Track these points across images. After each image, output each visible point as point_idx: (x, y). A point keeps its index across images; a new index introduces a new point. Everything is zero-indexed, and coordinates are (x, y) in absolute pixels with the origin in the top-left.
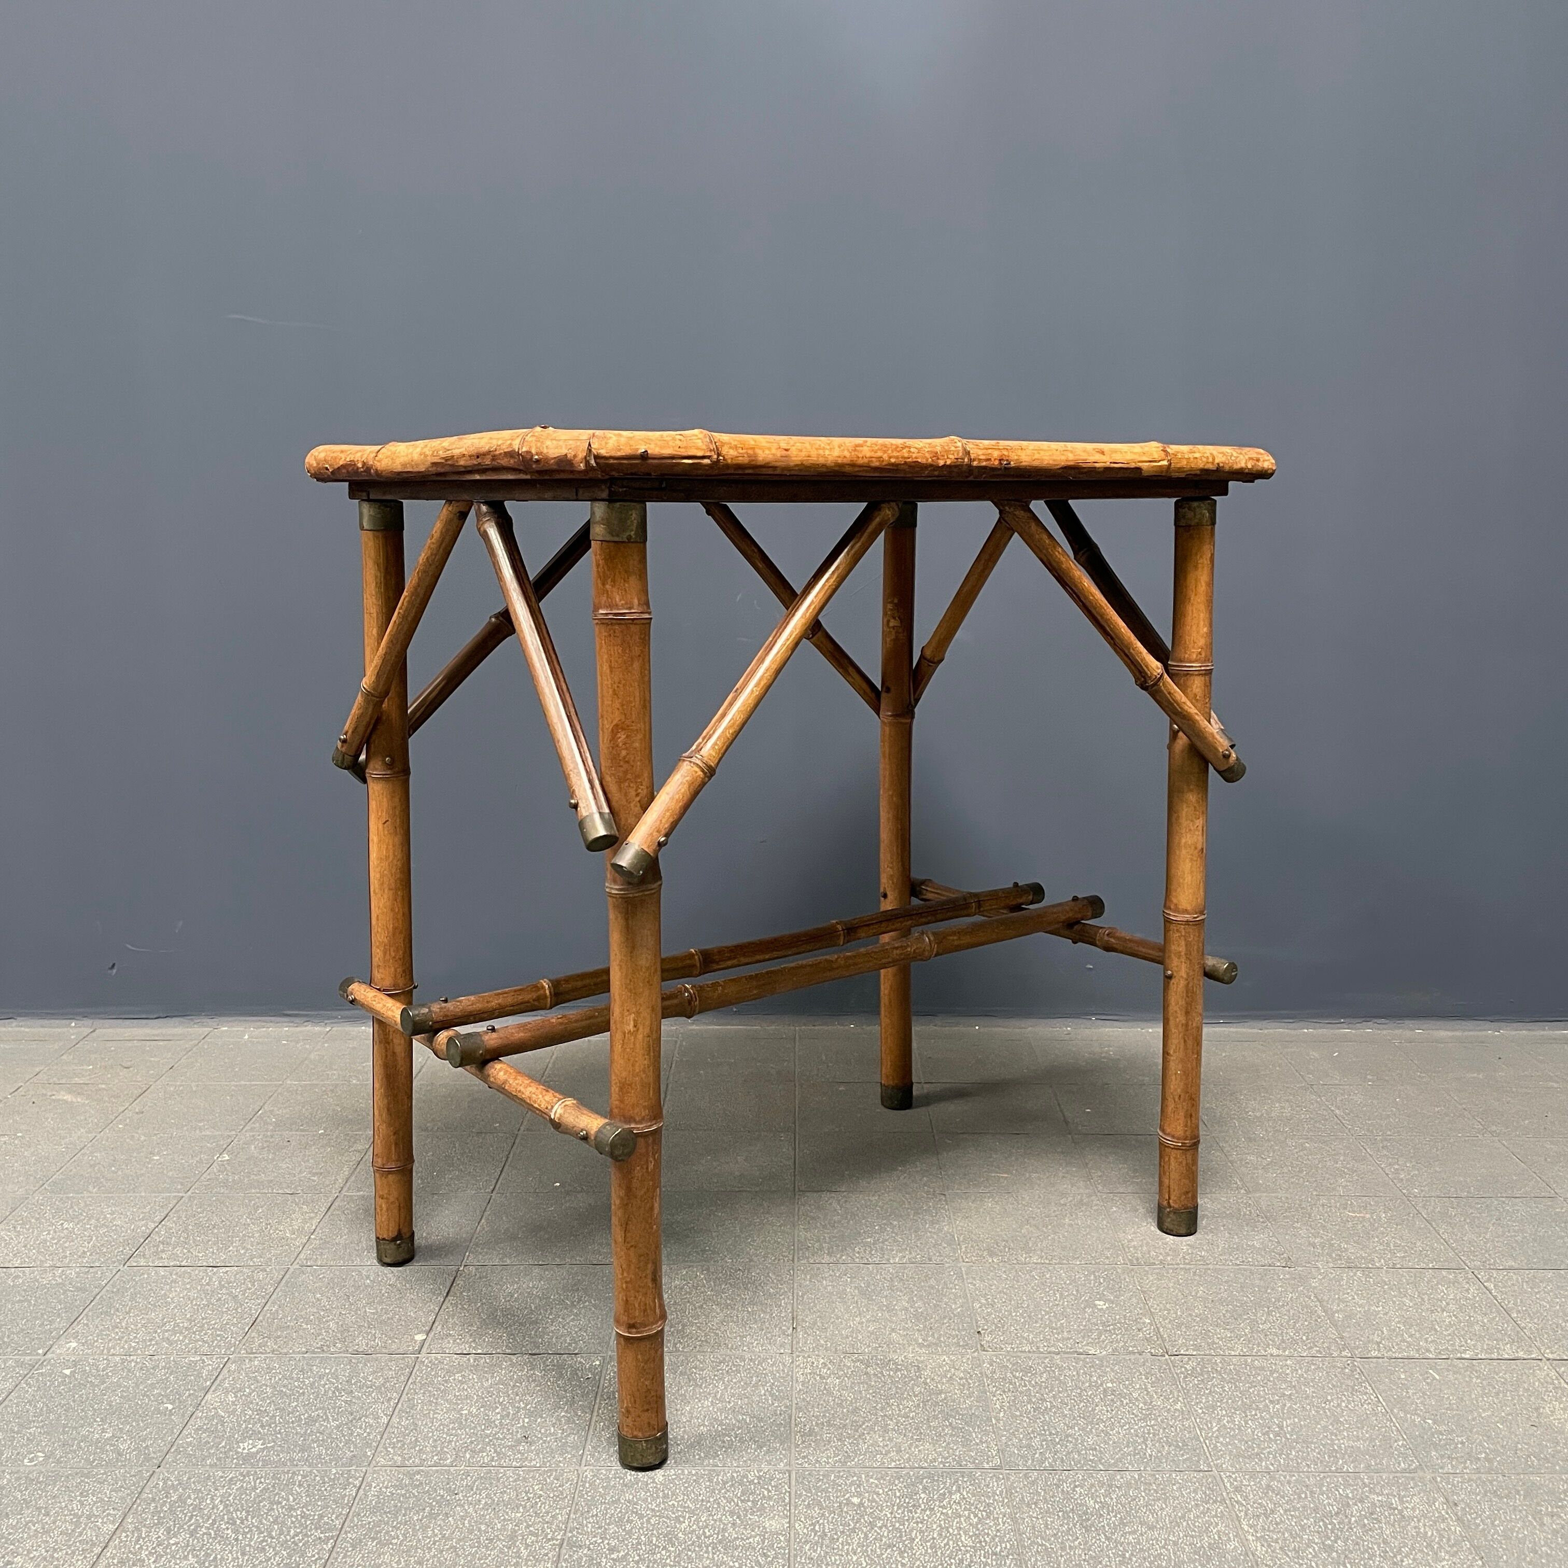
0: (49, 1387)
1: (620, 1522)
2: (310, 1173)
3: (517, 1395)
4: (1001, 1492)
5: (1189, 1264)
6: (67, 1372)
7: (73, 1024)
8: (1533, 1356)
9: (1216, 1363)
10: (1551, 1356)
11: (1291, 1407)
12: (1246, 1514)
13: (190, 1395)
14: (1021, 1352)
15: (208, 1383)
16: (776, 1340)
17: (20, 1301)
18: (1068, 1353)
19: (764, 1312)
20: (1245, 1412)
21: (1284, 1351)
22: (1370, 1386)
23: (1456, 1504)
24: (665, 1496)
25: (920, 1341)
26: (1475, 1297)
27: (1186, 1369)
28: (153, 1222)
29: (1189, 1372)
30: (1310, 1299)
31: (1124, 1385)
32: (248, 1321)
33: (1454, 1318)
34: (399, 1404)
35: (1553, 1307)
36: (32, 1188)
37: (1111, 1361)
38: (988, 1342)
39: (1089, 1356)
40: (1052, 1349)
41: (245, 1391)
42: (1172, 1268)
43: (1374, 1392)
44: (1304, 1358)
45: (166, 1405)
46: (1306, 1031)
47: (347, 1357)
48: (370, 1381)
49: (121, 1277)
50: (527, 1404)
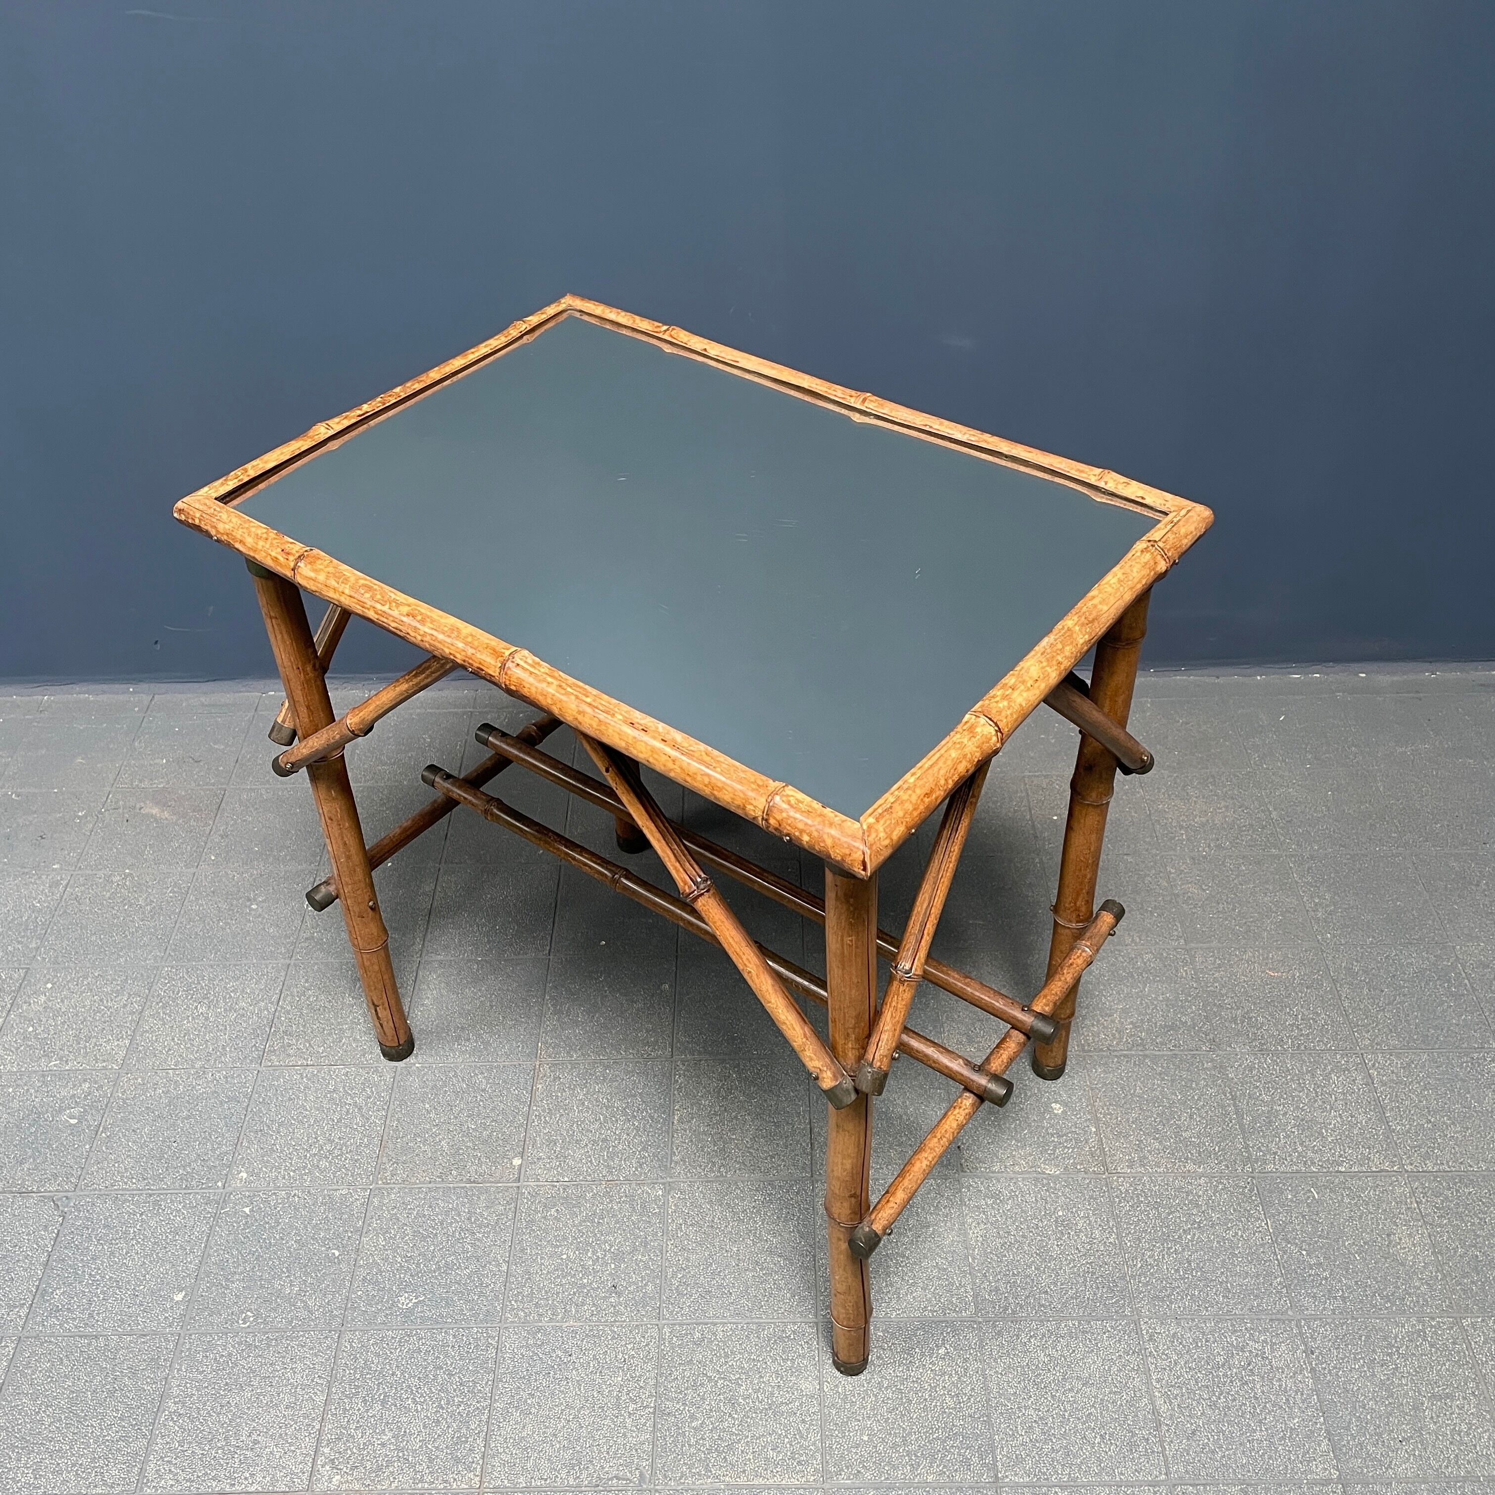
0: (238, 1229)
1: (695, 1387)
3: (602, 1235)
4: (975, 1344)
5: (1131, 1050)
6: (247, 1210)
7: (131, 690)
8: (1395, 1168)
9: (1144, 1184)
10: (1409, 1168)
12: (1156, 1367)
13: (349, 1238)
14: (992, 1173)
15: (360, 1222)
16: (798, 1160)
18: (1029, 1173)
19: (787, 1124)
20: (1163, 1244)
21: (1199, 1167)
22: (1263, 1210)
23: (1312, 1353)
24: (727, 1356)
26: (1359, 1090)
27: (1121, 1192)
28: (272, 1003)
29: (1123, 1195)
30: (1225, 1096)
31: (1072, 1212)
32: (376, 1141)
33: (1339, 1119)
34: (513, 1248)
35: (1420, 1101)
36: (158, 954)
37: (1063, 1183)
38: (966, 1160)
39: (1045, 1176)
40: (1017, 1168)
41: (391, 1233)
42: (1116, 1056)
43: (1265, 1217)
44: (1215, 1175)
45: (333, 1251)
46: (1259, 678)
47: (463, 1188)
48: (486, 1219)
49: (262, 1081)
50: (611, 1246)
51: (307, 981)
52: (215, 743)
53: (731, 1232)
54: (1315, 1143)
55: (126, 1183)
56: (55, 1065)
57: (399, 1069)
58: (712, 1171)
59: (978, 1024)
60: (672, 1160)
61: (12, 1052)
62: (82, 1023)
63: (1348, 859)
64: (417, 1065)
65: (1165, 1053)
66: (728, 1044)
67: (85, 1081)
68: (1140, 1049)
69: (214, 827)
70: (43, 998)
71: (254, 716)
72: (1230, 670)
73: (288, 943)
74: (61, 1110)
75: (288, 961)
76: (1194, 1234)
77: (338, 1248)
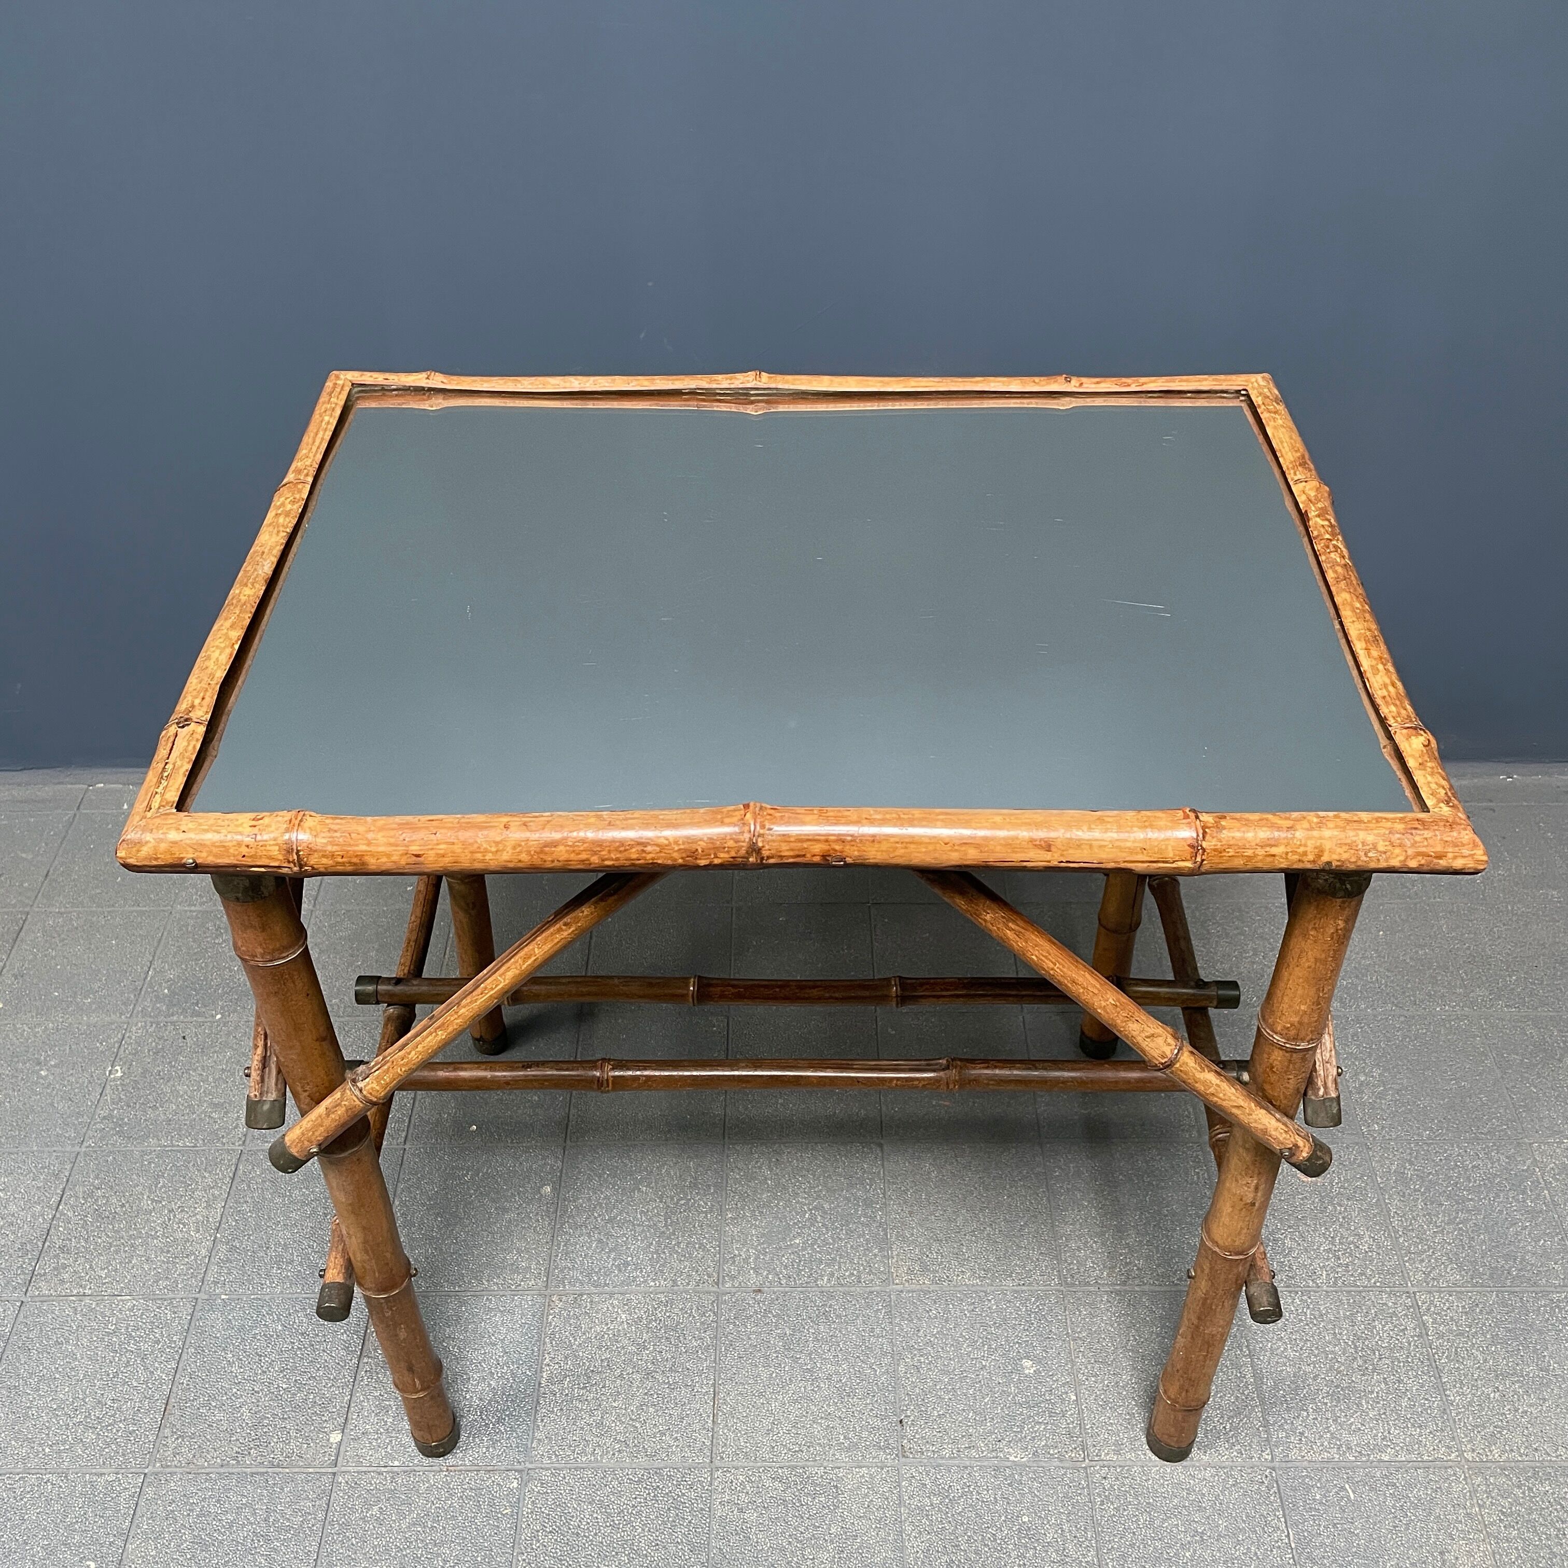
3: (435, 1545)
5: (1125, 1284)
8: (1453, 1456)
9: (1134, 1476)
10: (1468, 1456)
13: (110, 1545)
14: (941, 1459)
15: (127, 1522)
16: (695, 1438)
18: (988, 1460)
19: (685, 1387)
21: (1205, 1453)
22: (1284, 1516)
25: (841, 1439)
26: (1410, 1344)
27: (1104, 1488)
28: (50, 1207)
29: (1106, 1493)
30: (1241, 1350)
31: (1040, 1517)
32: (160, 1405)
33: (1383, 1386)
34: (319, 1562)
35: (1485, 1361)
37: (1031, 1475)
38: (909, 1440)
39: (1009, 1464)
40: (974, 1453)
41: (164, 1538)
42: (1106, 1294)
43: (1286, 1527)
44: (1224, 1465)
45: (88, 1563)
47: (262, 1474)
48: (289, 1520)
49: (25, 1317)
51: (97, 1177)
52: (23, 851)
53: (602, 1543)
54: (1352, 1420)
57: (199, 1300)
58: (584, 1452)
59: (935, 1246)
60: (534, 1437)
63: (1402, 1022)
64: (223, 1297)
66: (620, 1270)
68: (1137, 1282)
69: (8, 964)
71: (75, 815)
73: (80, 1123)
75: (77, 1149)
76: (1195, 1551)
77: (93, 1560)
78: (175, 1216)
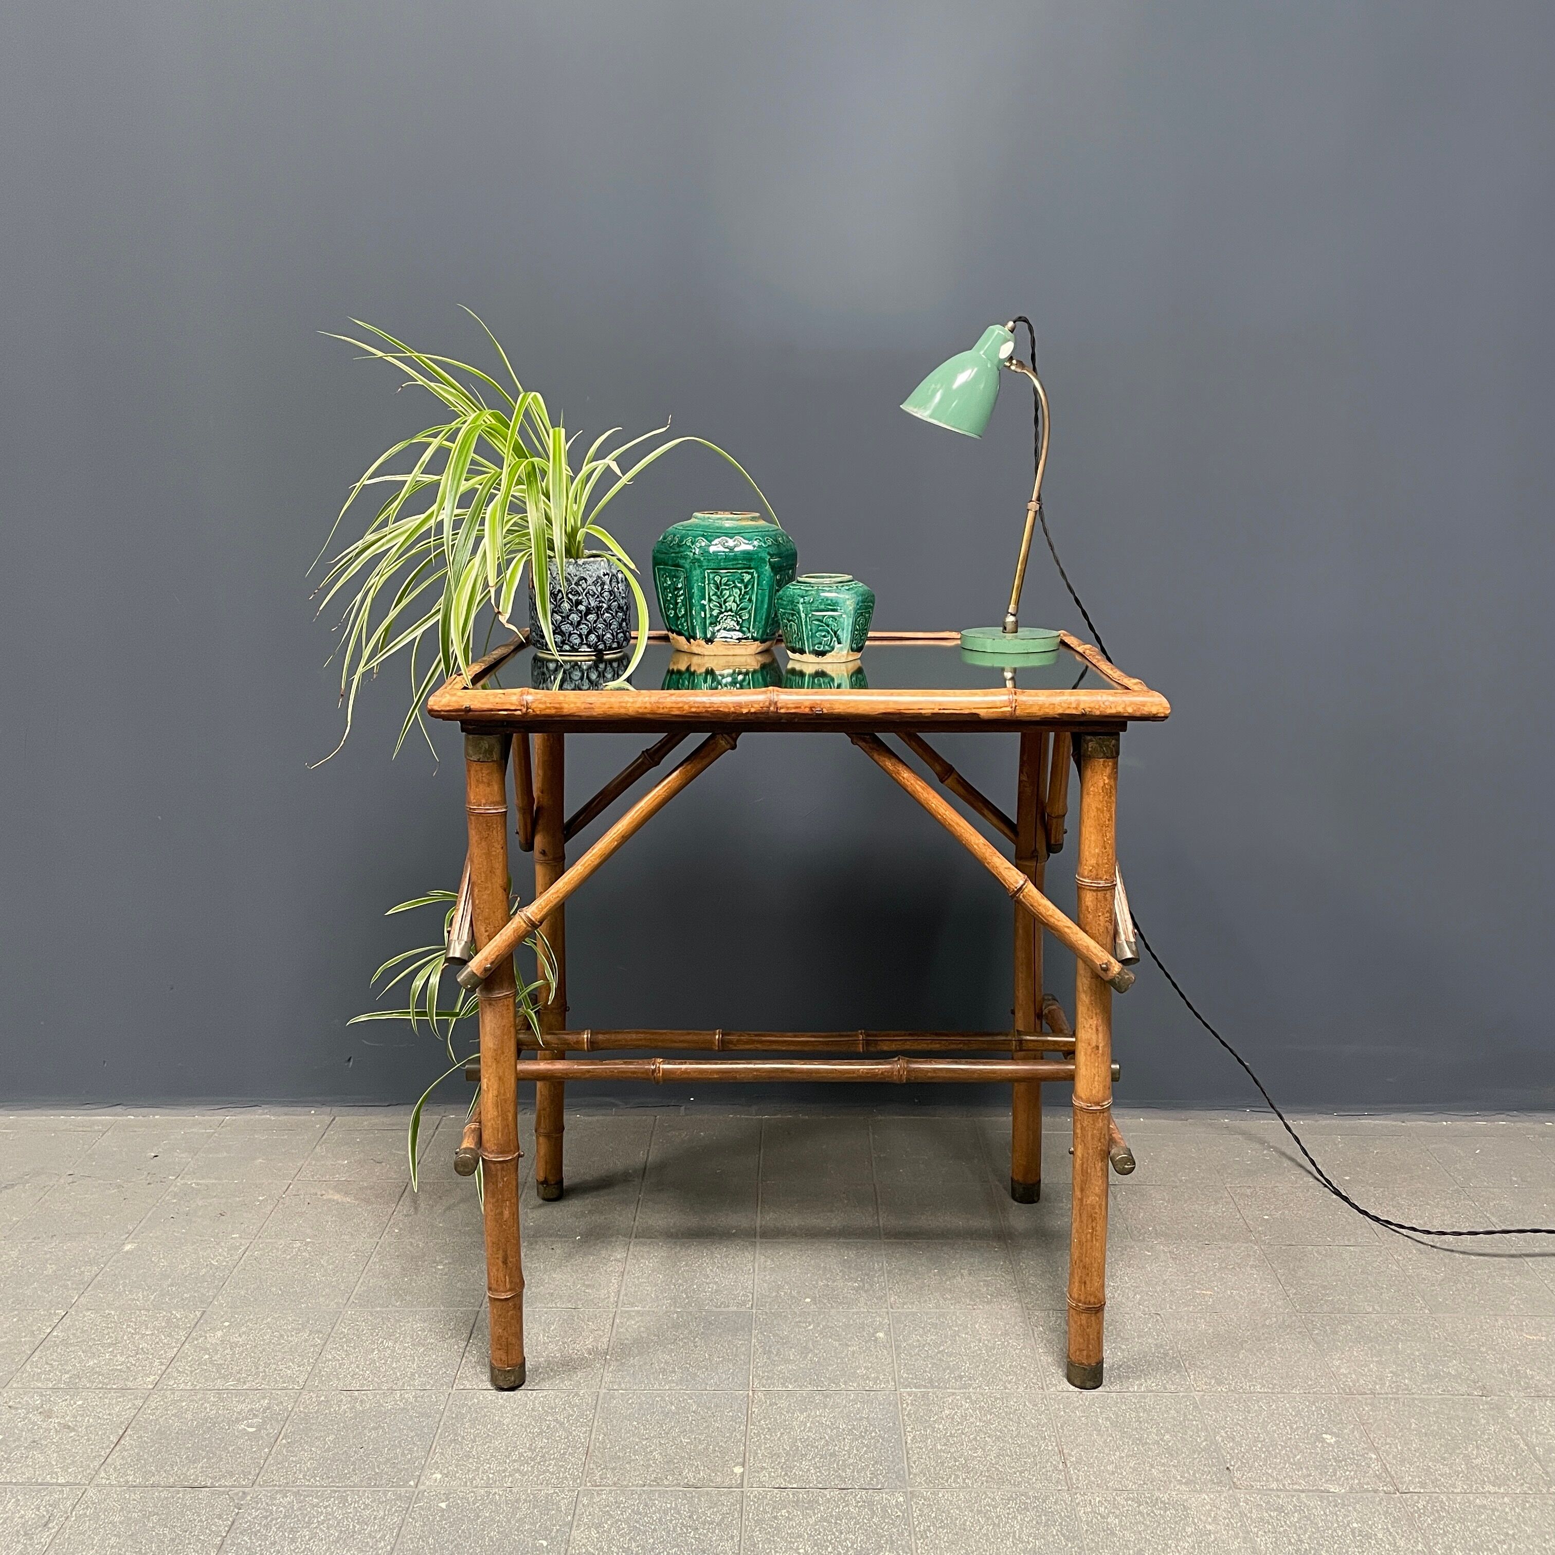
0: (433, 1521)
2: (584, 1285)
5: (1396, 1393)
6: (443, 1505)
7: (313, 1112)
9: (1442, 1501)
11: (1516, 1547)
13: (557, 1530)
14: (1270, 1490)
15: (569, 1518)
16: (1051, 1476)
17: (374, 1428)
18: (1312, 1491)
19: (1033, 1446)
21: (1499, 1488)
25: (1179, 1478)
27: (1418, 1508)
28: (462, 1340)
29: (1422, 1511)
30: (1510, 1431)
31: (1368, 1524)
32: (582, 1451)
36: (341, 1301)
37: (1351, 1500)
38: (1238, 1479)
39: (1330, 1494)
40: (1295, 1487)
41: (604, 1527)
42: (1381, 1398)
44: (1519, 1496)
45: (540, 1541)
46: (1445, 1123)
47: (681, 1491)
48: (710, 1517)
49: (454, 1402)
50: (853, 1544)
52: (397, 1150)
55: (309, 1480)
56: (231, 1385)
57: (601, 1395)
58: (956, 1481)
60: (910, 1473)
61: (187, 1374)
62: (261, 1353)
64: (621, 1391)
65: (1434, 1397)
66: (956, 1380)
67: (264, 1398)
69: (397, 1209)
70: (219, 1333)
71: (435, 1132)
72: (1414, 1116)
73: (477, 1296)
74: (238, 1421)
75: (478, 1309)
77: (546, 1539)
78: (568, 1346)
